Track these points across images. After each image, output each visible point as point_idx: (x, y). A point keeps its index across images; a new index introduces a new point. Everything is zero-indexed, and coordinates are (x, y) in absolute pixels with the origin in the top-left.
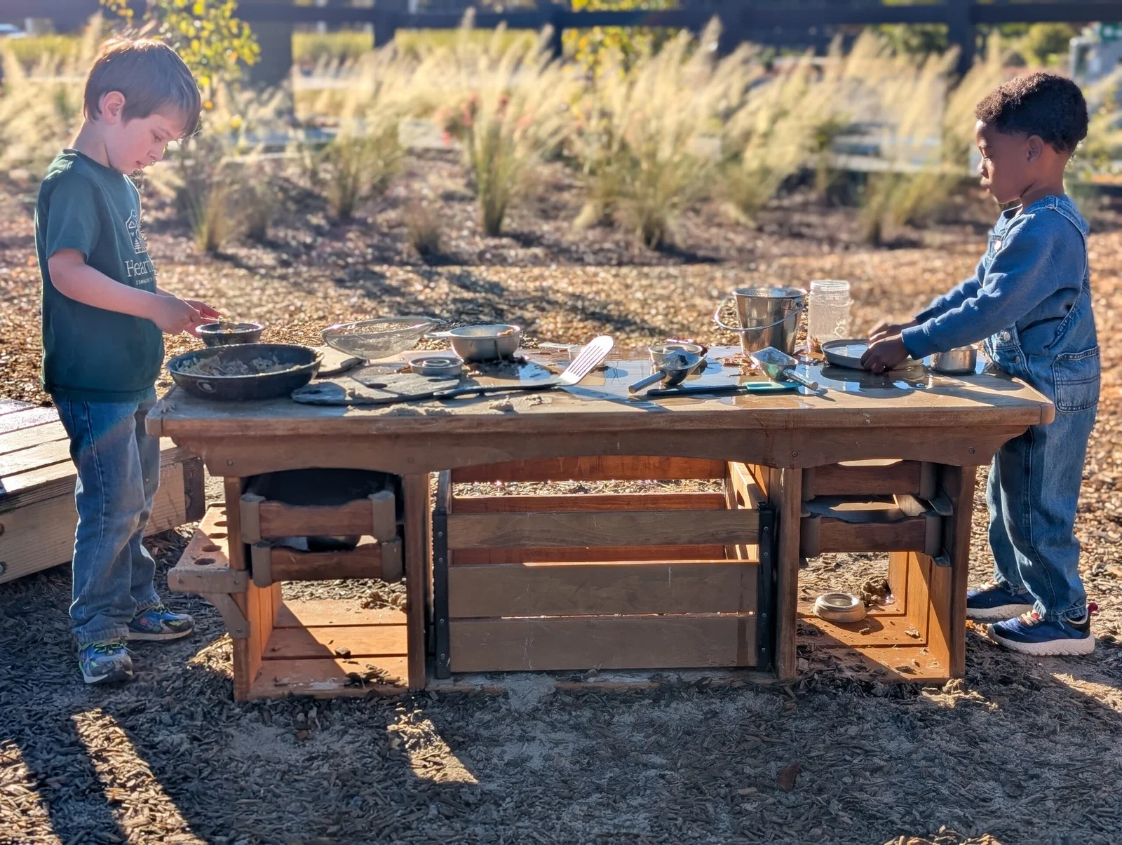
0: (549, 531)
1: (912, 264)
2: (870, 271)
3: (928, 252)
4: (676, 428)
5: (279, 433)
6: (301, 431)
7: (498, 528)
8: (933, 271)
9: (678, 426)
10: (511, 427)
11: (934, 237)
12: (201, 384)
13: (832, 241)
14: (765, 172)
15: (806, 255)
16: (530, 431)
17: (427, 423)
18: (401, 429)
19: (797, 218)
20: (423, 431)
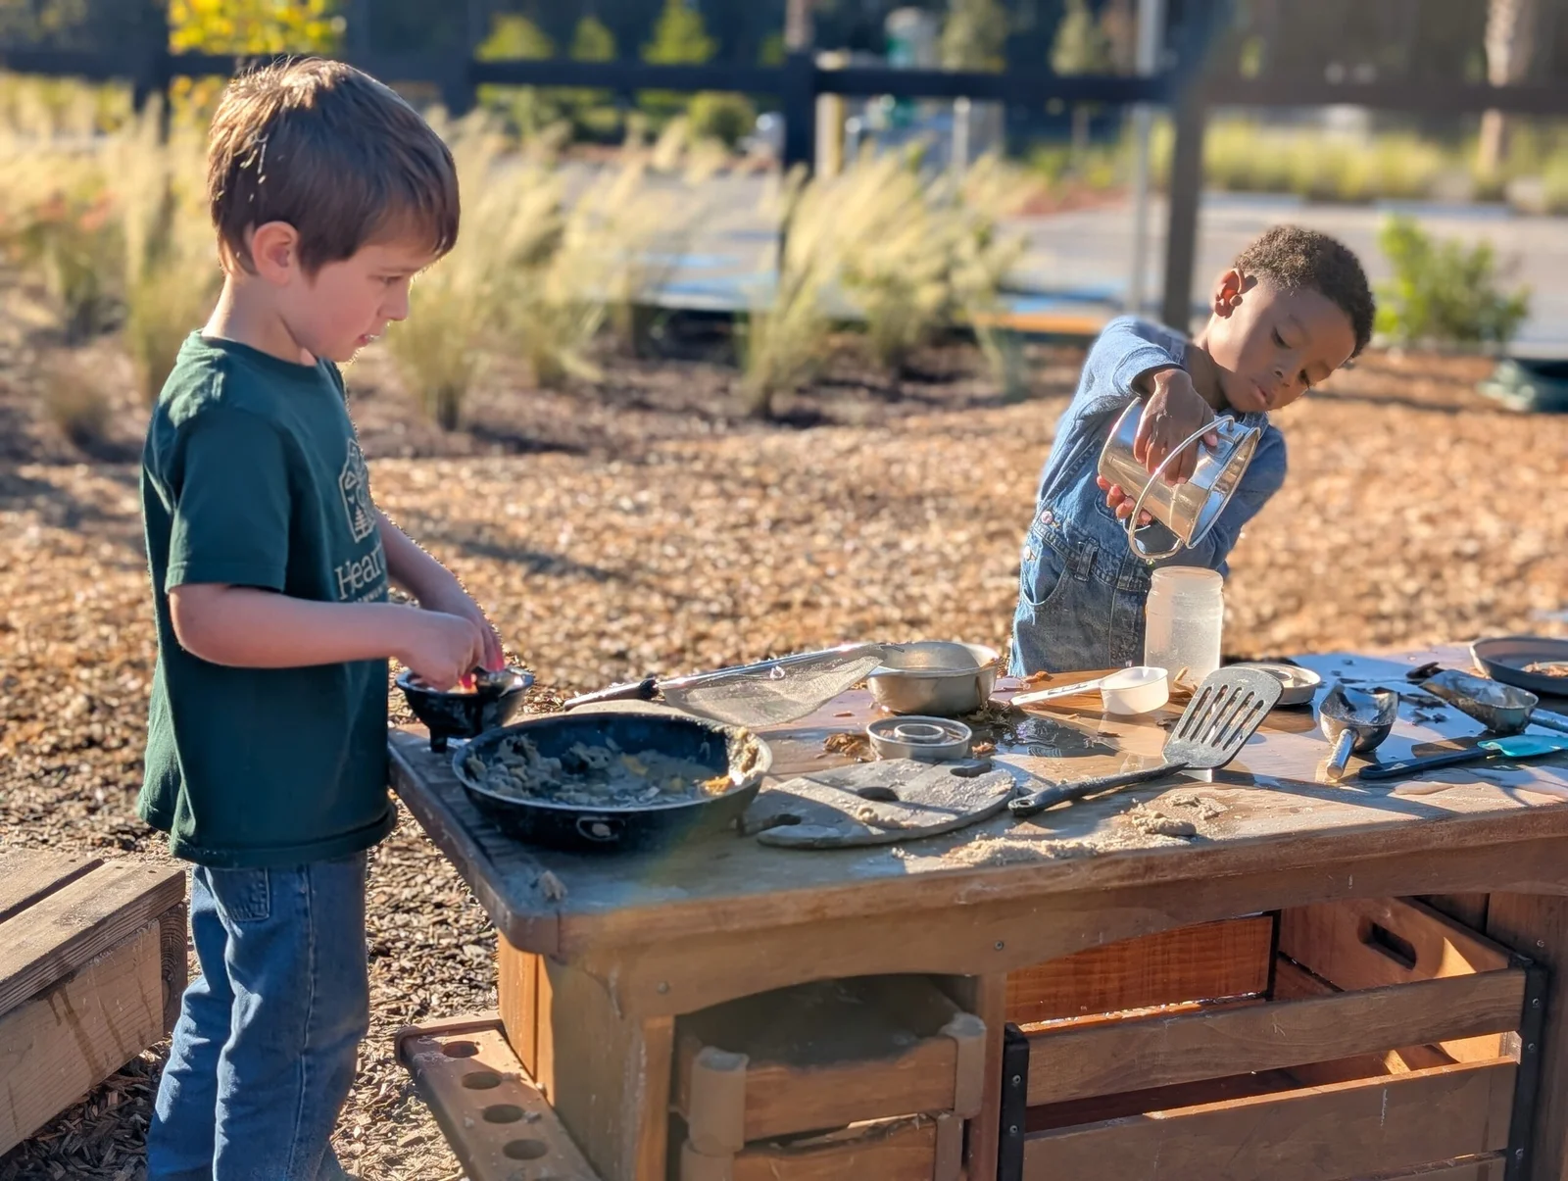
0: (1199, 1050)
4: (1467, 844)
5: (787, 920)
6: (830, 913)
7: (1114, 1055)
9: (1471, 842)
10: (1200, 869)
12: (587, 826)
16: (1230, 873)
17: (1057, 875)
18: (1012, 890)
20: (1051, 890)
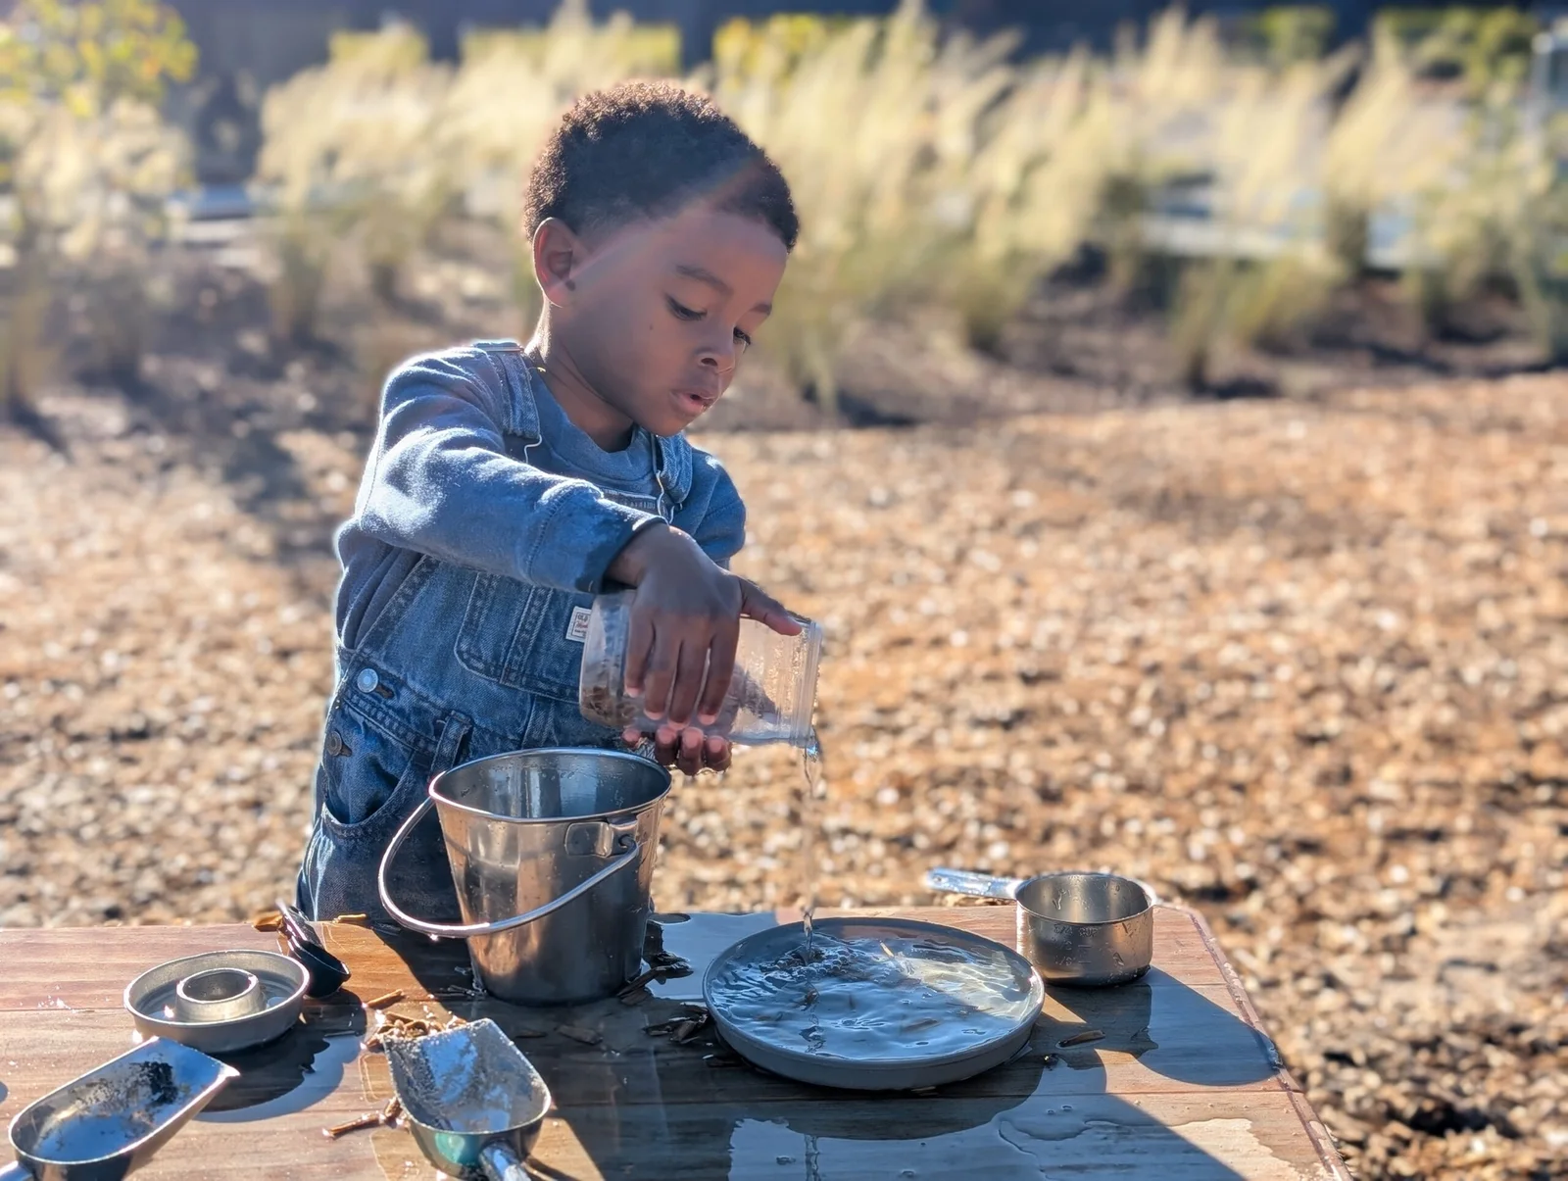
1: (1251, 432)
2: (1173, 447)
3: (1284, 408)
8: (1285, 446)
11: (1301, 376)
13: (1121, 383)
14: (1015, 257)
15: (1070, 411)
19: (1072, 338)
